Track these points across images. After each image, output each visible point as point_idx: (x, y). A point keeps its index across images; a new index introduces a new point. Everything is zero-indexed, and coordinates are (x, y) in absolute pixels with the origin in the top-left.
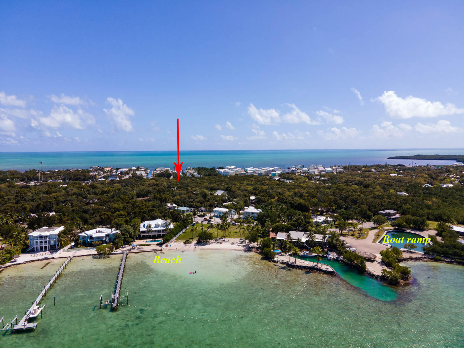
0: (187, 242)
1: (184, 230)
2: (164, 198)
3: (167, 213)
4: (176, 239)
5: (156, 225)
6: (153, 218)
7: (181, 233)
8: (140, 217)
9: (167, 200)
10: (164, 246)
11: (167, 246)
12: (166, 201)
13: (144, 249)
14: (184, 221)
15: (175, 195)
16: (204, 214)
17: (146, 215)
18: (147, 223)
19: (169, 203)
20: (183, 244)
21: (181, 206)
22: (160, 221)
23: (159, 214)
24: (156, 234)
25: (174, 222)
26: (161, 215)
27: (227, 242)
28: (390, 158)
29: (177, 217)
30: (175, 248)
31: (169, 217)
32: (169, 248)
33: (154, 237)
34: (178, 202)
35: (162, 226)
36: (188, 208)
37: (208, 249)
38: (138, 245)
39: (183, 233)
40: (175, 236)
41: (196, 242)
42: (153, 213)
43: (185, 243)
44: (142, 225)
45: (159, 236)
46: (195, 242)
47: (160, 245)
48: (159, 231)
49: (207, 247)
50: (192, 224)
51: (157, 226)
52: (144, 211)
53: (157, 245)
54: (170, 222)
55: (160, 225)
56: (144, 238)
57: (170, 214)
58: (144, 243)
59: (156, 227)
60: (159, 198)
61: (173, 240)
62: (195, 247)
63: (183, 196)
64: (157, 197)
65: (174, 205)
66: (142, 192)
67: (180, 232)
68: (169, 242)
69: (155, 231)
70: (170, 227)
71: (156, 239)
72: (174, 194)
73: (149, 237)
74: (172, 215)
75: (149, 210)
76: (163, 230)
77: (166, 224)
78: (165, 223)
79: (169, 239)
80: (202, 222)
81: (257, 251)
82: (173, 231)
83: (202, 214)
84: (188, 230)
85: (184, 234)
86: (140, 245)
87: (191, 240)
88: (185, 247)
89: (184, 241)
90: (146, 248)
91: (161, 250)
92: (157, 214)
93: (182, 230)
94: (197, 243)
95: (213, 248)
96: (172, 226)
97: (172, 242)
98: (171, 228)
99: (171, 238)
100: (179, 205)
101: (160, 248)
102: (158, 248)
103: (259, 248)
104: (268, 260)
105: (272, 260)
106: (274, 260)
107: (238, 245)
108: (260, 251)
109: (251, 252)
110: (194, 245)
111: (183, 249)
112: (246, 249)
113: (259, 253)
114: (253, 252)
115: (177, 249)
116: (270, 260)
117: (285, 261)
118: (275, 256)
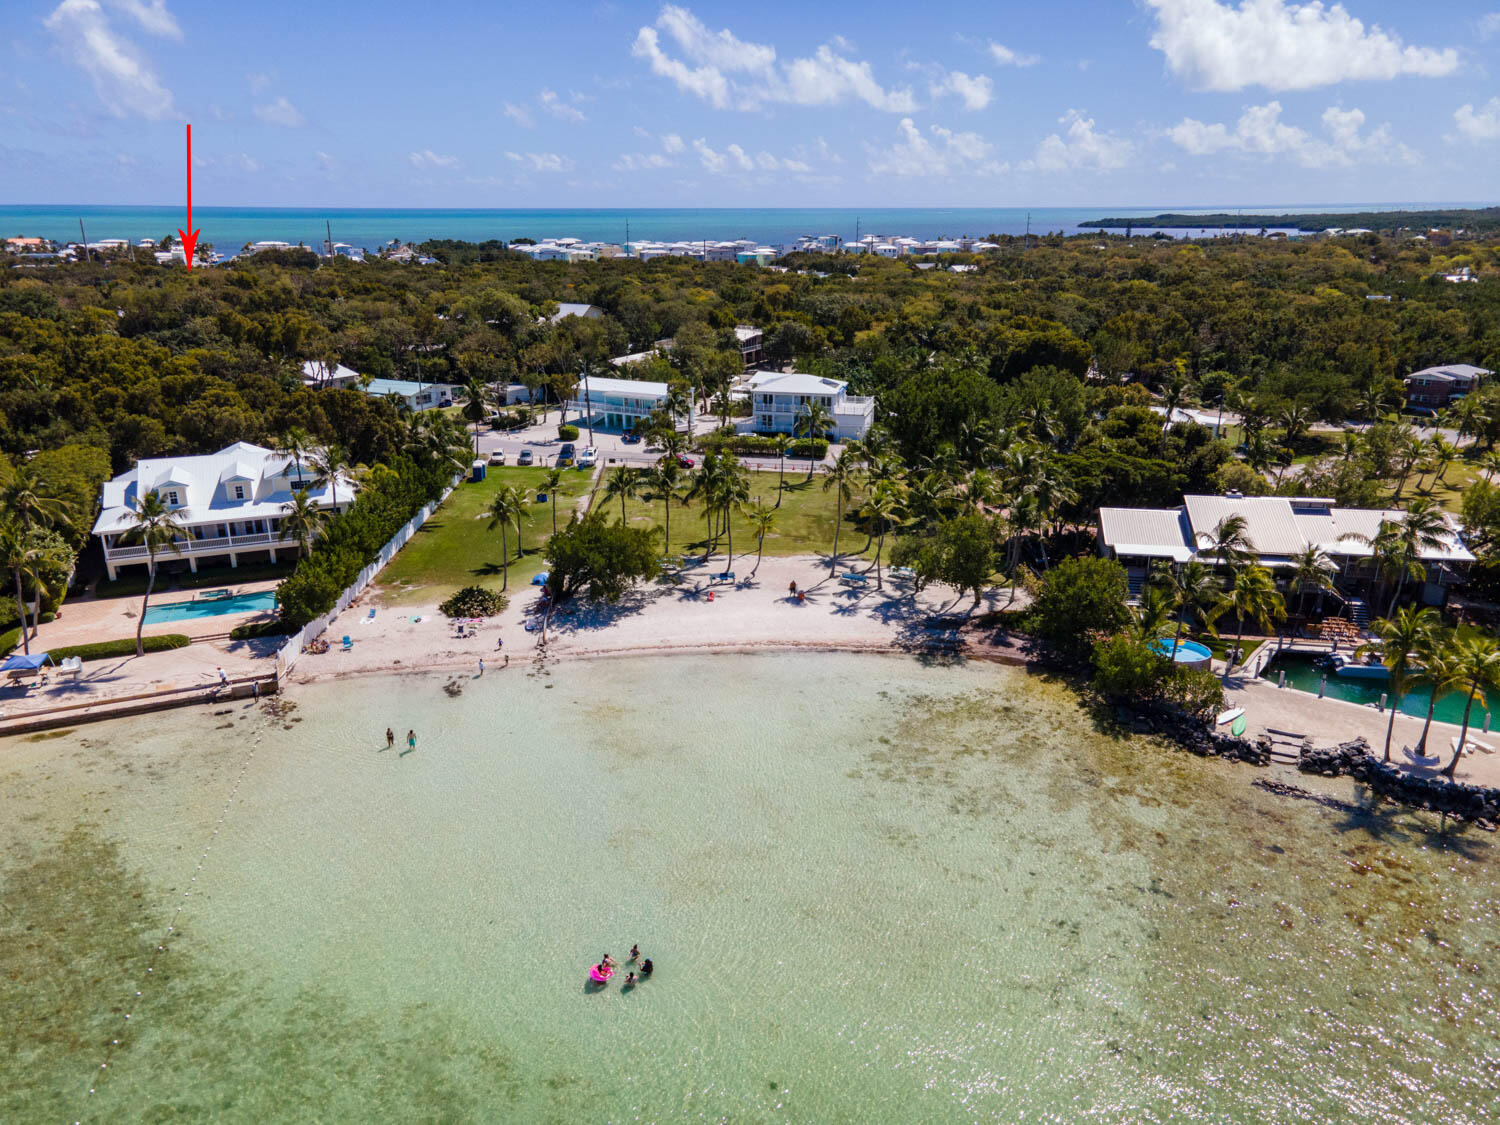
0: (467, 605)
1: (426, 514)
2: (278, 331)
3: (297, 403)
4: (383, 581)
5: (221, 487)
6: (205, 440)
7: (410, 531)
8: (105, 437)
9: (301, 344)
10: (292, 650)
11: (319, 647)
12: (292, 348)
13: (118, 690)
14: (419, 457)
15: (346, 322)
16: (522, 413)
17: (145, 420)
18: (149, 473)
19: (311, 358)
20: (445, 620)
21: (384, 375)
22: (250, 461)
23: (239, 413)
24: (232, 549)
25: (352, 464)
26: (258, 419)
27: (747, 585)
29: (368, 427)
30: (388, 657)
31: (313, 428)
32: (336, 659)
33: (215, 571)
34: (361, 356)
35: (269, 494)
36: (425, 386)
37: (642, 654)
38: (70, 653)
39: (422, 528)
40: (370, 558)
41: (536, 593)
42: (193, 409)
43: (455, 608)
44: (114, 492)
45: (254, 567)
46: (523, 595)
47: (264, 637)
48: (255, 527)
49: (625, 632)
50: (469, 473)
51: (230, 493)
52: (133, 397)
53: (240, 636)
54: (322, 463)
55: (255, 487)
56: (133, 581)
57: (320, 410)
58: (126, 630)
59: (219, 502)
60: (250, 332)
61: (358, 590)
62: (534, 639)
63: (386, 322)
64: (239, 325)
65: (343, 372)
66: (155, 308)
67: (400, 525)
68: (336, 612)
69: (221, 530)
70: (325, 499)
71: (234, 589)
72: (336, 319)
73: (173, 576)
74: (335, 418)
75: (167, 391)
76: (276, 523)
77: (294, 478)
78: (286, 473)
79: (332, 587)
80: (524, 454)
81: (1002, 651)
82: (358, 524)
83: (511, 412)
84: (448, 513)
85: (428, 541)
86: (88, 654)
87: (491, 585)
88: (460, 646)
89: (448, 592)
90: (141, 676)
91: (270, 688)
92: (224, 413)
93: (414, 512)
94: (541, 607)
95: (674, 640)
96: (341, 491)
97: (354, 602)
98: (335, 509)
99: (349, 580)
100: (369, 368)
101: (263, 667)
102: (245, 665)
103: (1000, 625)
104: (1169, 736)
105: (1205, 731)
106: (1218, 732)
107: (834, 604)
108: (1023, 649)
109: (972, 663)
110: (523, 626)
111: (447, 660)
112: (913, 635)
113: (1033, 669)
114: (978, 658)
115: (403, 664)
116: (1189, 736)
117: (1328, 741)
118: (1220, 704)
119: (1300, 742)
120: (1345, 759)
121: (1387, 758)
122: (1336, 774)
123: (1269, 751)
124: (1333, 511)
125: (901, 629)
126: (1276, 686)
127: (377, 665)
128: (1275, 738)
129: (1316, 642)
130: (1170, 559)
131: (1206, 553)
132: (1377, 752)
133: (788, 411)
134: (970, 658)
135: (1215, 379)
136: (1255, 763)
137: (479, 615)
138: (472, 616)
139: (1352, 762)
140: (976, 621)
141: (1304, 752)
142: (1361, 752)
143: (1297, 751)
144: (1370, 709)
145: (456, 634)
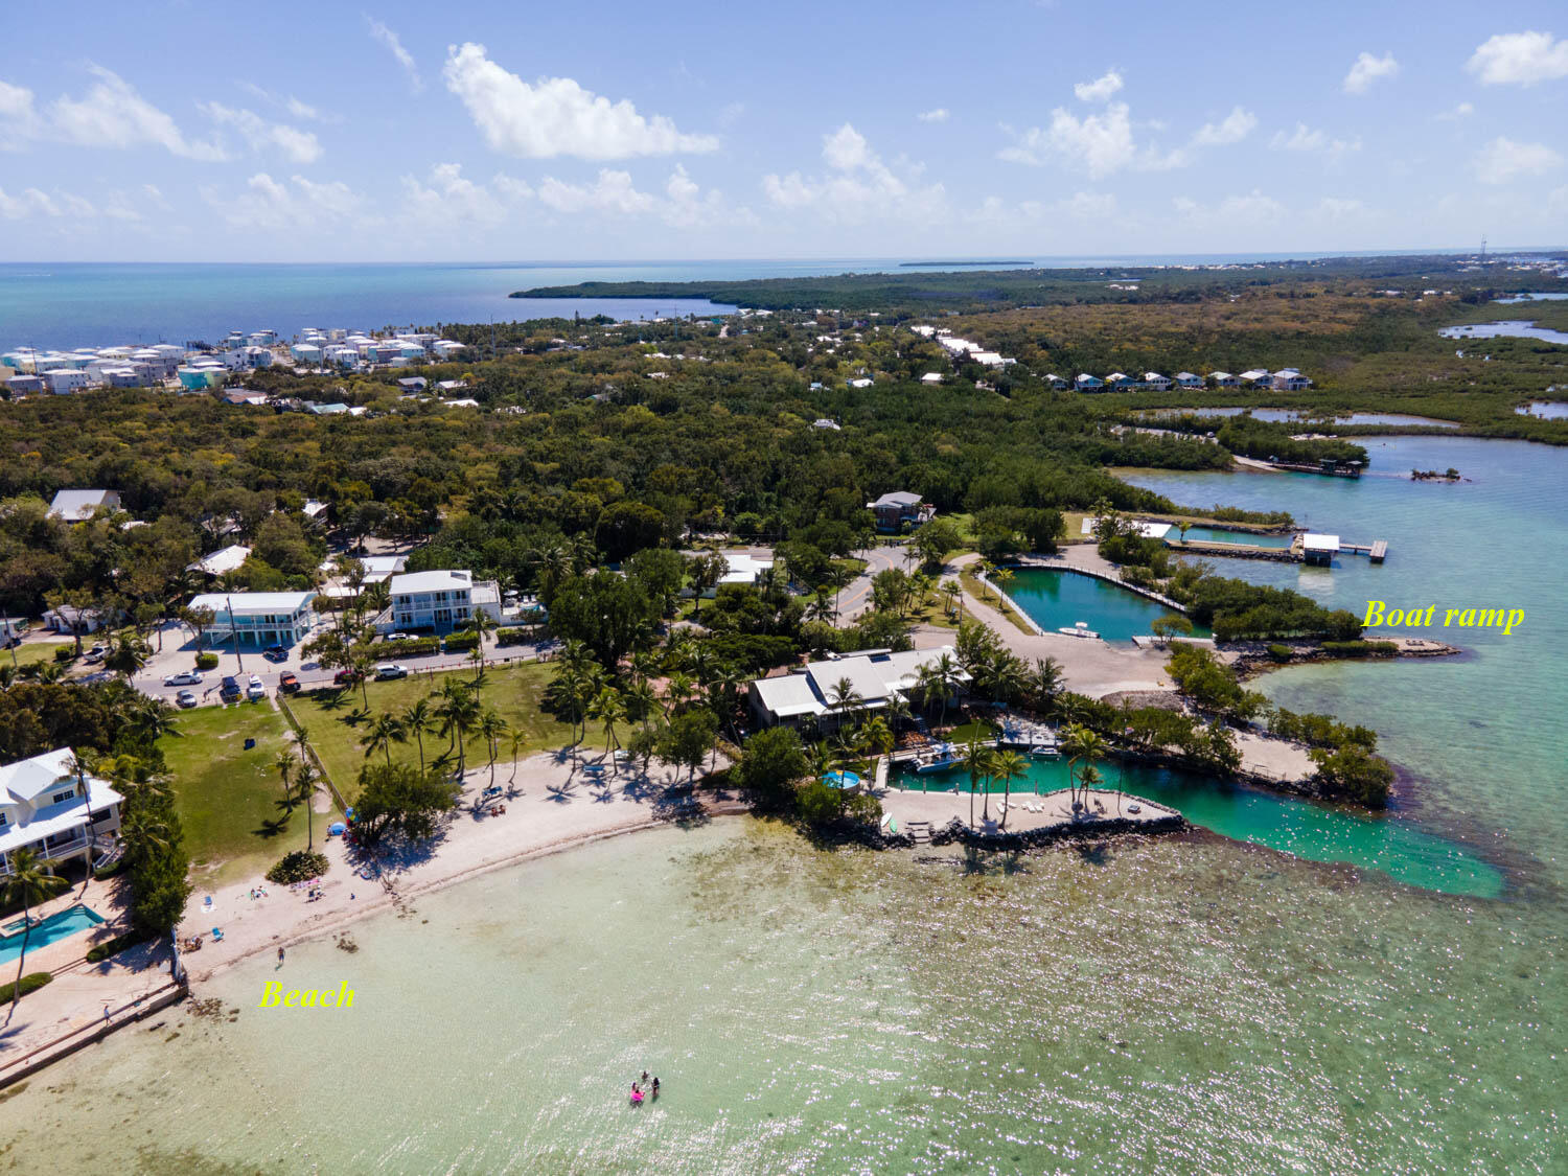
20: (284, 889)
27: (514, 794)
28: (517, 295)
30: (261, 935)
41: (342, 843)
43: (286, 876)
46: (333, 848)
47: (123, 951)
49: (448, 860)
53: (102, 956)
62: (377, 884)
81: (728, 805)
91: (182, 993)
94: (358, 855)
103: (716, 783)
104: (859, 842)
105: (877, 834)
106: (884, 831)
107: (591, 794)
108: (741, 800)
109: (714, 819)
110: (358, 876)
111: (318, 924)
112: (663, 807)
113: (756, 813)
114: (717, 815)
115: (283, 937)
116: (870, 839)
117: (941, 824)
118: (879, 812)
119: (926, 827)
120: (953, 831)
121: (972, 826)
122: (951, 842)
123: (914, 837)
124: (891, 656)
125: (652, 805)
126: (898, 791)
127: (259, 945)
128: (915, 827)
129: (905, 752)
130: (813, 713)
131: (833, 707)
132: (966, 823)
133: (428, 606)
134: (711, 816)
135: (747, 520)
136: (909, 847)
137: (313, 877)
138: (307, 879)
139: (957, 833)
140: (698, 785)
141: (931, 833)
142: (959, 826)
143: (927, 834)
144: (949, 794)
145: (309, 899)
